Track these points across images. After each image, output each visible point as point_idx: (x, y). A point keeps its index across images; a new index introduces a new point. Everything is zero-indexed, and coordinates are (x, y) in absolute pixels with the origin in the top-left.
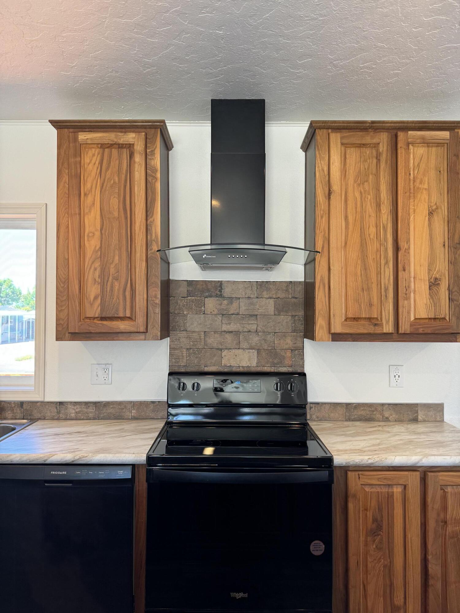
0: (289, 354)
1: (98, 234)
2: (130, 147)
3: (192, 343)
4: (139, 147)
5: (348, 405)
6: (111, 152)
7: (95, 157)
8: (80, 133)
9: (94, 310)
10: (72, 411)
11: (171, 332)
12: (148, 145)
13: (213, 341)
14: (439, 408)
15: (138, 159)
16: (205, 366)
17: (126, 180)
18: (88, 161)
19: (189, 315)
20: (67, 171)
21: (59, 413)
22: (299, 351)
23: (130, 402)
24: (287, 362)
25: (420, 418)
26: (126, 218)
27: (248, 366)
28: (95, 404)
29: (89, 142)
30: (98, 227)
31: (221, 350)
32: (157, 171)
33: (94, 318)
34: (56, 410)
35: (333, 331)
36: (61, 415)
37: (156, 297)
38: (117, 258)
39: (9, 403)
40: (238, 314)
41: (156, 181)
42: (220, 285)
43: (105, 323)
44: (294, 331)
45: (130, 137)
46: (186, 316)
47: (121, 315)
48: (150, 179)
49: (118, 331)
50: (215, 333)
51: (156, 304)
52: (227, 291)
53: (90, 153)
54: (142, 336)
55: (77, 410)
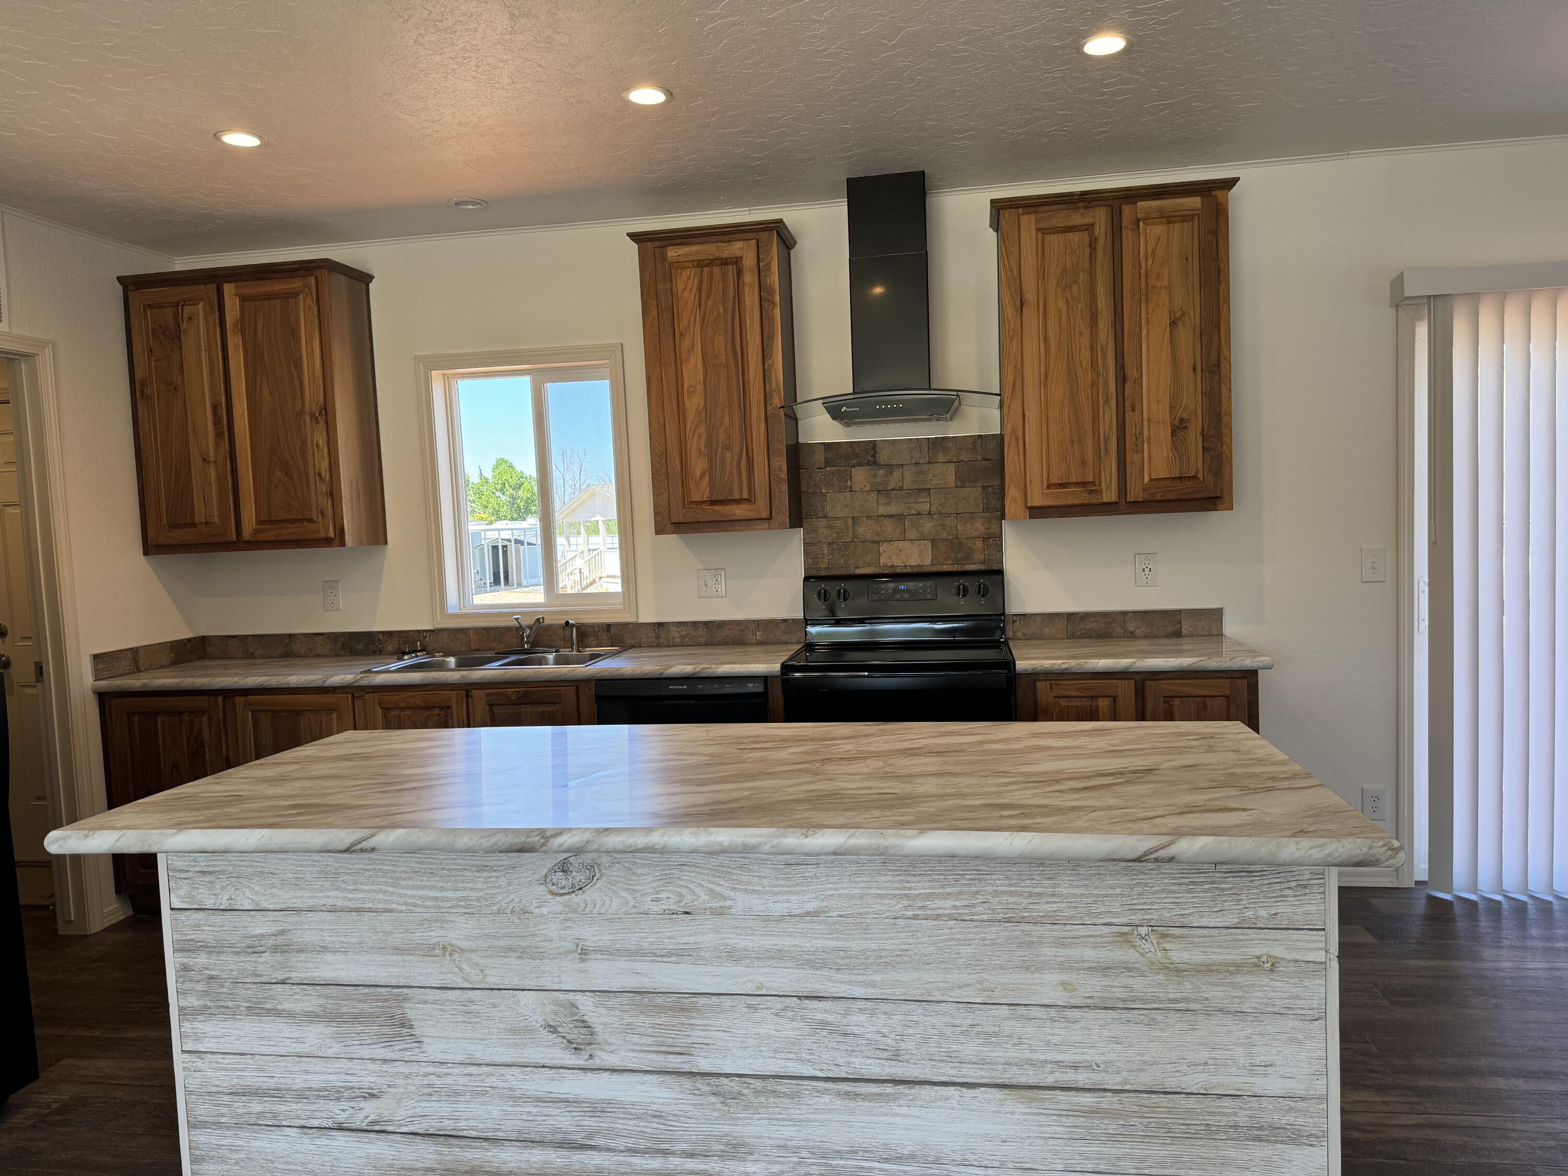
0: (979, 544)
1: (700, 388)
2: (736, 262)
3: (835, 535)
4: (749, 261)
5: (1070, 616)
6: (712, 271)
7: (691, 281)
8: (668, 248)
9: (701, 492)
10: (676, 635)
11: (804, 520)
12: (761, 256)
13: (866, 530)
14: (1216, 615)
15: (749, 278)
16: (855, 568)
17: (734, 311)
18: (683, 287)
19: (829, 495)
20: (654, 302)
21: (658, 637)
22: (995, 541)
23: (754, 621)
24: (978, 556)
25: (1184, 631)
26: (737, 363)
27: (919, 566)
28: (706, 624)
29: (682, 259)
30: (701, 376)
31: (878, 543)
32: (774, 292)
33: (702, 502)
34: (654, 634)
35: (1029, 505)
36: (661, 641)
37: (780, 469)
38: (727, 419)
39: (592, 626)
40: (901, 489)
41: (773, 308)
42: (872, 446)
43: (716, 508)
44: (986, 510)
45: (737, 248)
46: (824, 495)
47: (737, 497)
48: (765, 305)
49: (734, 518)
50: (868, 517)
51: (782, 479)
52: (884, 456)
53: (684, 277)
54: (766, 525)
55: (684, 633)
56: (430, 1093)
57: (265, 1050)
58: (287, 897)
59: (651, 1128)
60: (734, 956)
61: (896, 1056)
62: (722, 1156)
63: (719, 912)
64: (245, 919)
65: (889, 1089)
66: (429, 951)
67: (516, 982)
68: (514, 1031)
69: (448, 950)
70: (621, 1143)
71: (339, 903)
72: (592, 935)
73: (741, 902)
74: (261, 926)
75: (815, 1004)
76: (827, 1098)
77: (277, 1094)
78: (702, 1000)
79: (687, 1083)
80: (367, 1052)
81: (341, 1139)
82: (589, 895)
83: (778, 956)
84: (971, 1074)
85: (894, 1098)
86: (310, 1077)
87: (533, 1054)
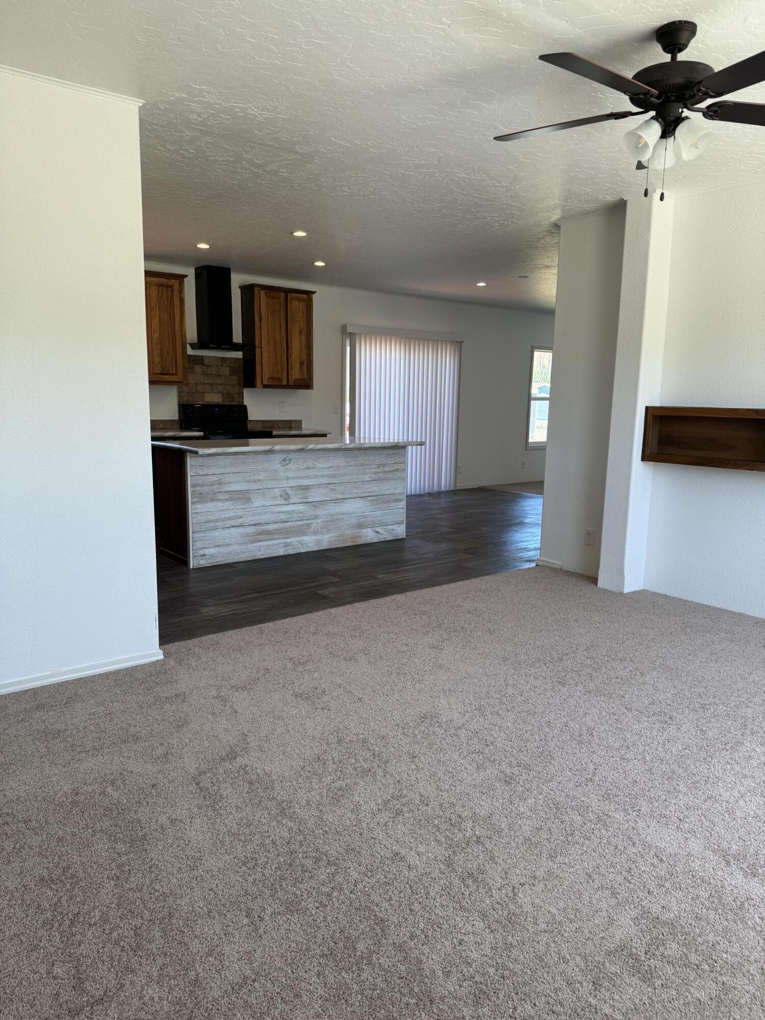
0: (236, 396)
1: (158, 331)
2: (171, 287)
3: (189, 390)
5: (263, 421)
12: (180, 286)
13: (200, 388)
14: (300, 422)
15: (176, 293)
16: (196, 402)
17: (170, 304)
22: (241, 395)
23: (159, 420)
24: (236, 400)
25: (293, 427)
26: (171, 324)
27: (218, 402)
29: (152, 282)
31: (204, 393)
32: (184, 300)
33: (158, 374)
35: (264, 383)
37: (185, 364)
38: (168, 343)
40: (212, 374)
41: (183, 305)
42: (202, 358)
43: (163, 376)
44: (239, 384)
45: (172, 282)
47: (171, 373)
48: (181, 304)
50: (201, 384)
51: (186, 367)
52: (206, 362)
56: (254, 515)
57: (214, 510)
58: (222, 471)
59: (300, 515)
60: (316, 477)
62: (313, 519)
63: (314, 468)
64: (210, 477)
66: (255, 481)
67: (274, 486)
68: (273, 498)
69: (259, 480)
70: (294, 520)
71: (235, 471)
72: (290, 474)
73: (319, 465)
74: (215, 478)
75: (331, 485)
76: (332, 504)
77: (217, 521)
78: (310, 486)
79: (307, 504)
80: (240, 507)
81: (233, 530)
82: (289, 466)
83: (324, 476)
84: (355, 496)
86: (226, 515)
87: (277, 502)
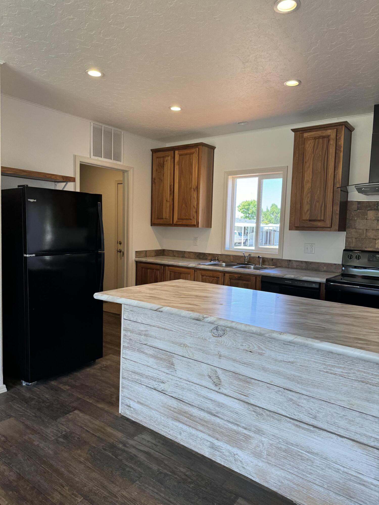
1: (310, 181)
2: (328, 137)
3: (358, 235)
4: (333, 136)
6: (319, 140)
7: (311, 144)
8: (305, 133)
9: (306, 217)
10: (295, 264)
11: (347, 229)
12: (338, 134)
13: (371, 234)
15: (332, 142)
16: (365, 248)
18: (308, 146)
19: (357, 220)
20: (298, 152)
21: (289, 265)
23: (323, 263)
26: (324, 172)
28: (306, 262)
29: (308, 137)
30: (311, 177)
31: (376, 239)
32: (341, 147)
33: (306, 220)
34: (287, 264)
36: (289, 266)
37: (337, 210)
38: (319, 191)
39: (267, 258)
41: (340, 152)
42: (377, 203)
43: (311, 222)
45: (329, 132)
46: (355, 220)
47: (319, 219)
48: (337, 151)
49: (317, 226)
50: (372, 230)
51: (337, 213)
53: (309, 142)
54: (329, 229)
55: (297, 264)
56: (177, 386)
57: (140, 362)
58: (148, 321)
59: (235, 416)
61: (315, 418)
62: (255, 432)
65: (312, 428)
66: (180, 345)
67: (201, 360)
68: (200, 375)
69: (185, 346)
70: (226, 418)
71: (160, 326)
72: (224, 352)
73: (268, 353)
74: (142, 328)
77: (141, 375)
78: (253, 381)
79: (246, 405)
80: (163, 370)
81: (155, 392)
82: (223, 339)
85: (313, 432)
86: (149, 373)
87: (204, 383)
